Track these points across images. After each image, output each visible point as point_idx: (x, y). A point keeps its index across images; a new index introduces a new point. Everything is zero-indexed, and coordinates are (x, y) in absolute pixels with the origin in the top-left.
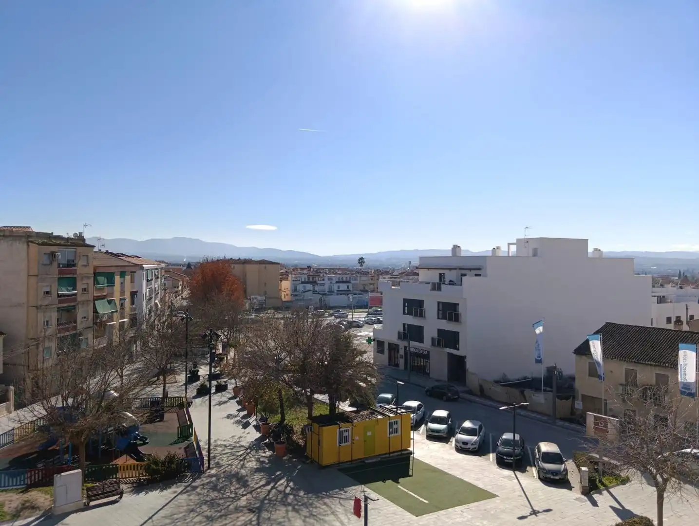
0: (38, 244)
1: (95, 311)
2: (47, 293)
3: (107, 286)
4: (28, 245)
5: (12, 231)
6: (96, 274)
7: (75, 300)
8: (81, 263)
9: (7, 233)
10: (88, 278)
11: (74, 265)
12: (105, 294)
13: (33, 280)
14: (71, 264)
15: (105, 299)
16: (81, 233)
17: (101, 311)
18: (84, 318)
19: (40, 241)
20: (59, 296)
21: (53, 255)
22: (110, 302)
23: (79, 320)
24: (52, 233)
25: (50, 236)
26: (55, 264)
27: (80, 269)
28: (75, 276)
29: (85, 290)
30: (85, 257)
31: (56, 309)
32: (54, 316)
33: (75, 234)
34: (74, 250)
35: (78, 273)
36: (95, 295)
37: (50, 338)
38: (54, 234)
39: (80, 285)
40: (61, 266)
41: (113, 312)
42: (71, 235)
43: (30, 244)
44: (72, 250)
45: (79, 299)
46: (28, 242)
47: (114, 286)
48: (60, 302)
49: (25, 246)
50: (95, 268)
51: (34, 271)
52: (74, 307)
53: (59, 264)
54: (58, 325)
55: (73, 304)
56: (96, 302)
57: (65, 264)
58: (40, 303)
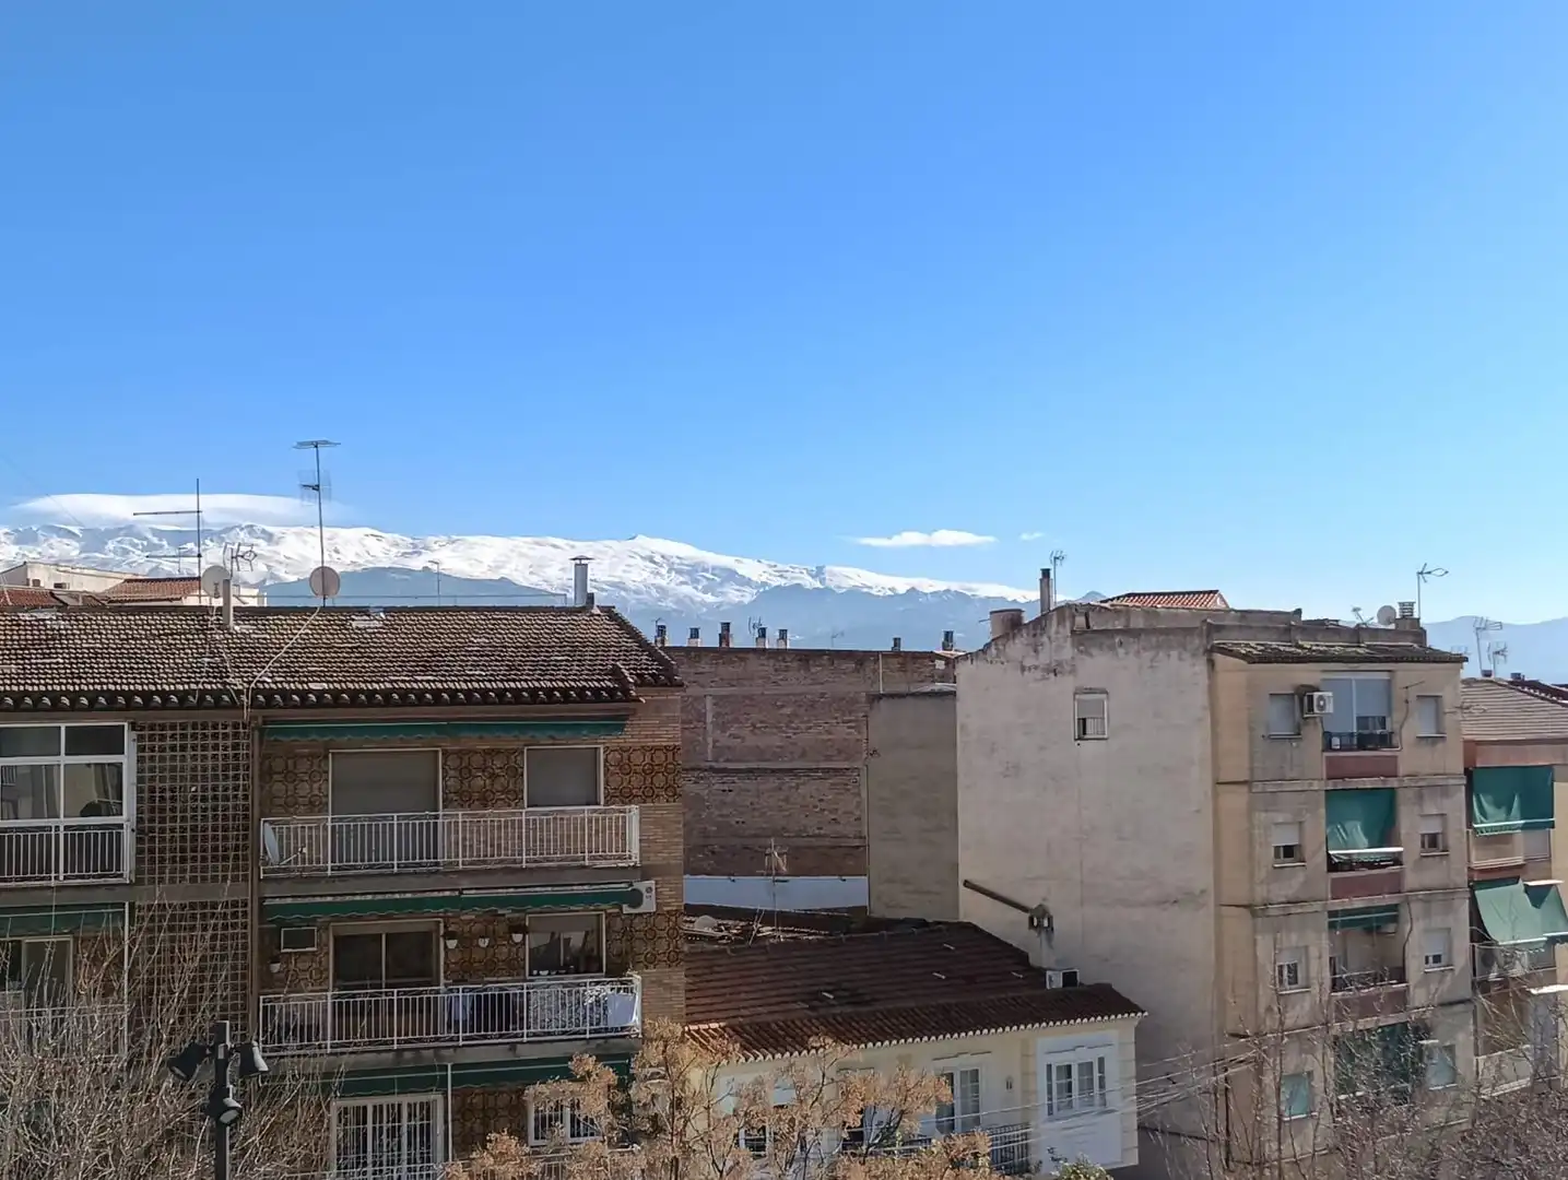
0: (1249, 658)
1: (1479, 934)
2: (1289, 851)
3: (1524, 827)
4: (1211, 663)
5: (1151, 613)
6: (1473, 778)
7: (1395, 884)
8: (1412, 727)
9: (1138, 622)
10: (1445, 791)
11: (1385, 740)
12: (1519, 860)
13: (1236, 800)
14: (1373, 737)
15: (1515, 880)
16: (1407, 607)
17: (1502, 934)
18: (1437, 959)
19: (1254, 645)
20: (1333, 866)
21: (1303, 697)
22: (1538, 896)
23: (1414, 969)
24: (1299, 612)
25: (1288, 624)
26: (1314, 737)
27: (1409, 758)
28: (1393, 783)
29: (1432, 841)
30: (1429, 708)
31: (1325, 920)
32: (1317, 949)
33: (1386, 612)
34: (1385, 676)
35: (1402, 770)
36: (1476, 864)
37: (1300, 1037)
38: (1305, 617)
39: (1413, 824)
40: (1336, 742)
41: (1553, 941)
42: (1370, 616)
43: (1218, 657)
44: (1376, 674)
45: (1411, 880)
46: (1211, 651)
47: (1552, 825)
48: (1339, 891)
49: (1201, 666)
50: (1472, 747)
51: (1236, 768)
52: (1392, 914)
53: (1328, 736)
54: (1336, 985)
55: (1388, 899)
56: (1477, 893)
57: (1352, 735)
58: (1260, 893)
